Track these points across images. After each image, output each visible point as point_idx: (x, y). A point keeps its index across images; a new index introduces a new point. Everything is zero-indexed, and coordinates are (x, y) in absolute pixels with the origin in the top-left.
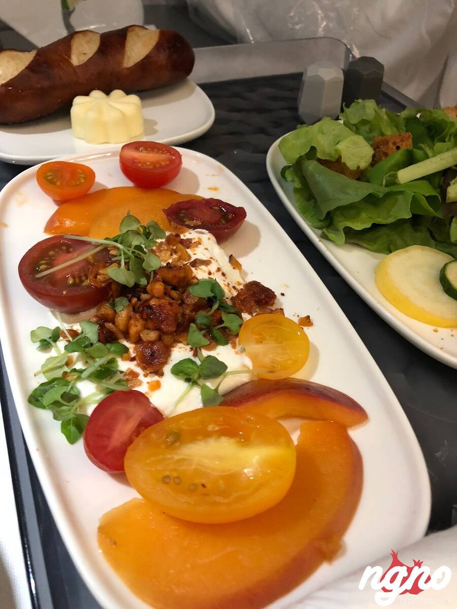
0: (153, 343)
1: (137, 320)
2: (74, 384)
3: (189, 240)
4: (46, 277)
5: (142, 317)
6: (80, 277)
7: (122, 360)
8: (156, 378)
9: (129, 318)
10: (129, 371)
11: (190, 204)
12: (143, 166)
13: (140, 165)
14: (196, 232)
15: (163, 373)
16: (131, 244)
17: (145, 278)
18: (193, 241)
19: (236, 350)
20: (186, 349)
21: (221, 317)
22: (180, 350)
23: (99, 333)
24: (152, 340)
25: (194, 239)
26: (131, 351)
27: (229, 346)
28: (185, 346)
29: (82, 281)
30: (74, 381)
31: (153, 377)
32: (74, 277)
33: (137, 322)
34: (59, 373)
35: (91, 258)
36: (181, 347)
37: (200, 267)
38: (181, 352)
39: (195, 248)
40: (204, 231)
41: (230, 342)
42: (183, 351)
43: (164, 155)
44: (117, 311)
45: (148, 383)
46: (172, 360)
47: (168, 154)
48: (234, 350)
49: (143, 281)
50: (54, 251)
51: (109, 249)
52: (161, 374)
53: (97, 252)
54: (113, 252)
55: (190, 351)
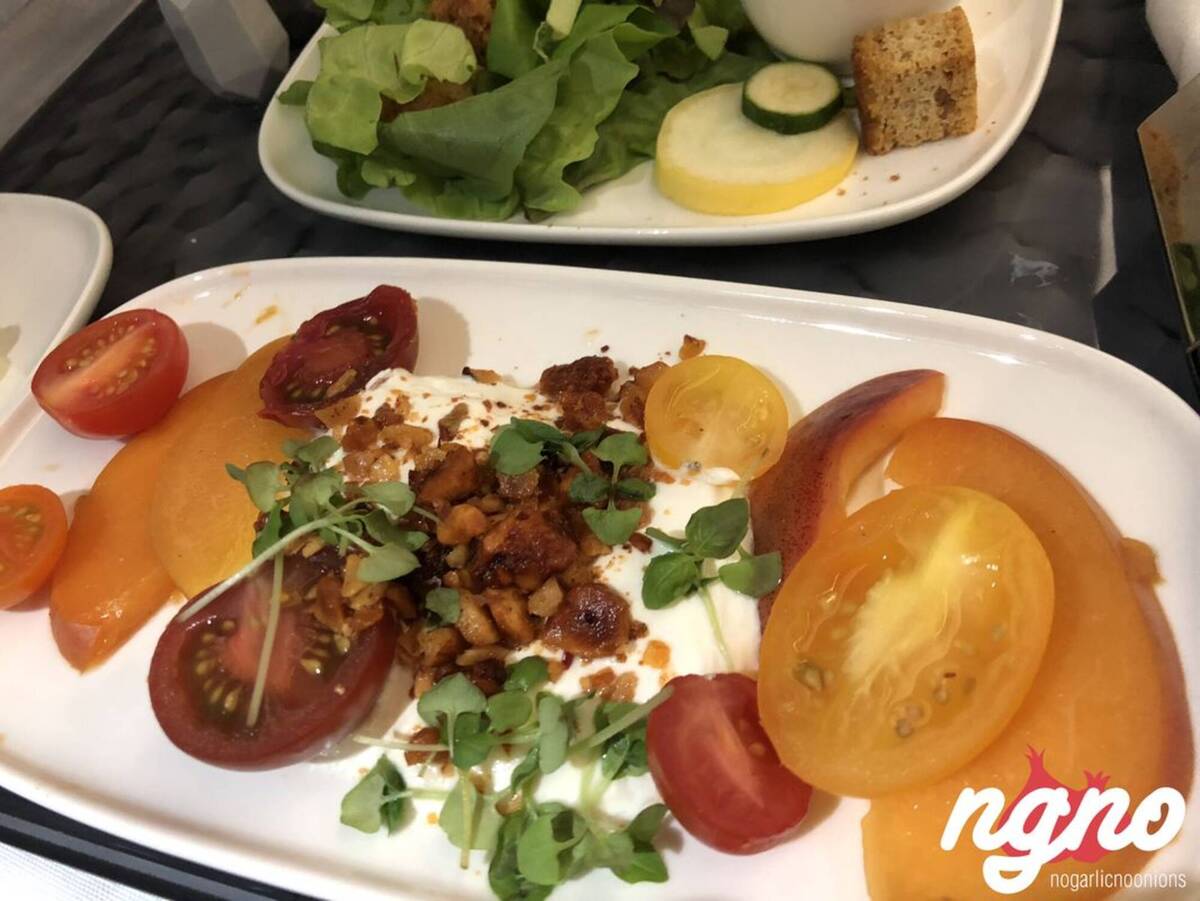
0: (565, 604)
1: (498, 599)
2: (533, 803)
3: (384, 410)
4: (267, 707)
5: (501, 587)
6: (319, 645)
7: (554, 682)
8: (641, 644)
9: (486, 610)
10: (588, 684)
11: (285, 366)
12: (117, 387)
13: (111, 390)
14: (373, 388)
15: (644, 624)
16: (319, 507)
17: (410, 533)
18: (392, 404)
19: (678, 480)
20: (621, 557)
21: (599, 459)
22: (613, 568)
23: (476, 684)
24: (560, 600)
25: (389, 399)
26: (546, 654)
27: (661, 487)
28: (612, 555)
29: (331, 647)
30: (527, 799)
31: (635, 647)
32: (309, 656)
33: (505, 603)
34: (492, 820)
35: (286, 597)
36: (610, 562)
37: (460, 429)
38: (622, 566)
39: (412, 411)
40: (381, 374)
41: (652, 480)
42: (620, 563)
43: (127, 338)
44: (454, 621)
45: (641, 663)
46: (628, 594)
47: (131, 328)
48: (675, 483)
49: (418, 539)
50: (200, 660)
51: (295, 552)
52: (640, 630)
53: (284, 579)
54: (309, 550)
55: (630, 552)
